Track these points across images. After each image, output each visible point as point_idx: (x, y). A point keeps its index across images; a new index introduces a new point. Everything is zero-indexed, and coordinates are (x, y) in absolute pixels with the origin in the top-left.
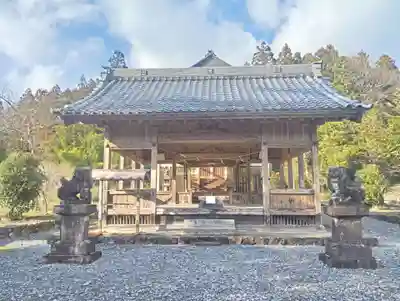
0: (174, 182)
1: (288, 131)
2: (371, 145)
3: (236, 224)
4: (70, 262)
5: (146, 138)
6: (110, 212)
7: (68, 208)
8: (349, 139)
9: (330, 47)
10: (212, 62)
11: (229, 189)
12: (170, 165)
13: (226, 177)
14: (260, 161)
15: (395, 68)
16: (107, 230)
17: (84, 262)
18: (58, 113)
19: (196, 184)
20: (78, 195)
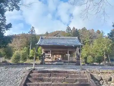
3: (64, 63)
5: (49, 49)
9: (84, 28)
14: (67, 54)
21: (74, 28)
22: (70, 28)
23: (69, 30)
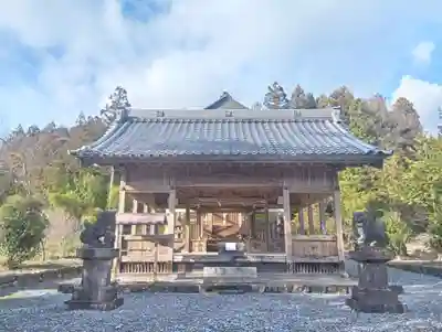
0: (187, 228)
1: (309, 174)
2: (392, 192)
3: (258, 271)
4: (93, 308)
5: (165, 181)
6: (125, 259)
7: (92, 252)
8: (368, 185)
10: (227, 104)
11: (244, 236)
12: (184, 211)
13: (240, 223)
14: (281, 206)
15: (414, 111)
16: (121, 278)
17: (108, 309)
18: (74, 154)
19: (208, 231)
20: (102, 239)
21: (299, 91)
22: (281, 89)
23: (277, 97)
